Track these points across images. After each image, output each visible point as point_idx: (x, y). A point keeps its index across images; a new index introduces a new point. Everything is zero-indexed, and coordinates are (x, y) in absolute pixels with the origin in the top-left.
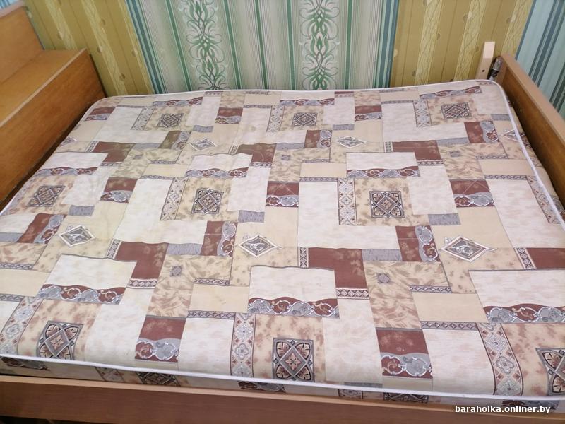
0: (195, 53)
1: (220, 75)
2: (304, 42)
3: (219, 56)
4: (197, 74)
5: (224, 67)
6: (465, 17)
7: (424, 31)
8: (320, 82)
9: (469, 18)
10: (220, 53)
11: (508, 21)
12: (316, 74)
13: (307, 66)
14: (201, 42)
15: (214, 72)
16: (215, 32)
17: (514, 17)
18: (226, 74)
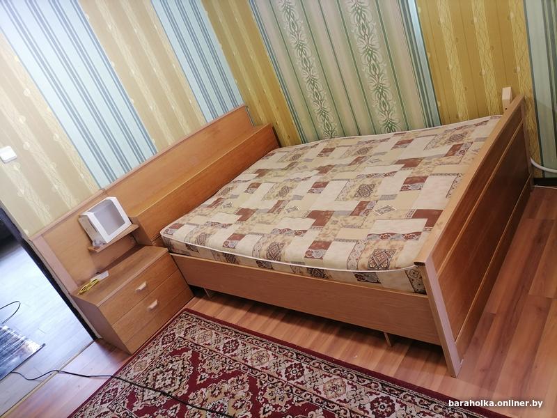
0: (319, 119)
1: (333, 131)
2: (375, 105)
3: (331, 120)
4: (322, 131)
5: (335, 125)
6: (481, 74)
7: (454, 87)
8: (391, 128)
9: (483, 74)
10: (331, 117)
11: (515, 71)
12: (387, 124)
13: (381, 119)
14: (321, 113)
15: (330, 129)
16: (327, 106)
17: (519, 69)
18: (336, 129)
